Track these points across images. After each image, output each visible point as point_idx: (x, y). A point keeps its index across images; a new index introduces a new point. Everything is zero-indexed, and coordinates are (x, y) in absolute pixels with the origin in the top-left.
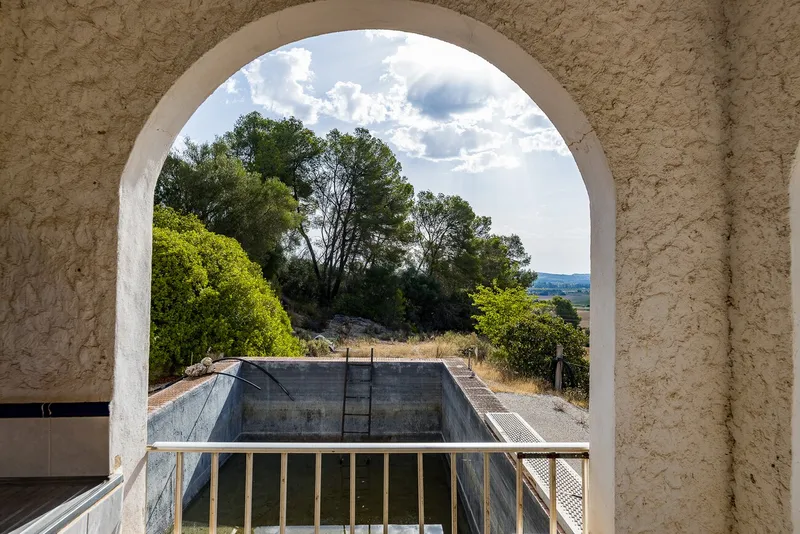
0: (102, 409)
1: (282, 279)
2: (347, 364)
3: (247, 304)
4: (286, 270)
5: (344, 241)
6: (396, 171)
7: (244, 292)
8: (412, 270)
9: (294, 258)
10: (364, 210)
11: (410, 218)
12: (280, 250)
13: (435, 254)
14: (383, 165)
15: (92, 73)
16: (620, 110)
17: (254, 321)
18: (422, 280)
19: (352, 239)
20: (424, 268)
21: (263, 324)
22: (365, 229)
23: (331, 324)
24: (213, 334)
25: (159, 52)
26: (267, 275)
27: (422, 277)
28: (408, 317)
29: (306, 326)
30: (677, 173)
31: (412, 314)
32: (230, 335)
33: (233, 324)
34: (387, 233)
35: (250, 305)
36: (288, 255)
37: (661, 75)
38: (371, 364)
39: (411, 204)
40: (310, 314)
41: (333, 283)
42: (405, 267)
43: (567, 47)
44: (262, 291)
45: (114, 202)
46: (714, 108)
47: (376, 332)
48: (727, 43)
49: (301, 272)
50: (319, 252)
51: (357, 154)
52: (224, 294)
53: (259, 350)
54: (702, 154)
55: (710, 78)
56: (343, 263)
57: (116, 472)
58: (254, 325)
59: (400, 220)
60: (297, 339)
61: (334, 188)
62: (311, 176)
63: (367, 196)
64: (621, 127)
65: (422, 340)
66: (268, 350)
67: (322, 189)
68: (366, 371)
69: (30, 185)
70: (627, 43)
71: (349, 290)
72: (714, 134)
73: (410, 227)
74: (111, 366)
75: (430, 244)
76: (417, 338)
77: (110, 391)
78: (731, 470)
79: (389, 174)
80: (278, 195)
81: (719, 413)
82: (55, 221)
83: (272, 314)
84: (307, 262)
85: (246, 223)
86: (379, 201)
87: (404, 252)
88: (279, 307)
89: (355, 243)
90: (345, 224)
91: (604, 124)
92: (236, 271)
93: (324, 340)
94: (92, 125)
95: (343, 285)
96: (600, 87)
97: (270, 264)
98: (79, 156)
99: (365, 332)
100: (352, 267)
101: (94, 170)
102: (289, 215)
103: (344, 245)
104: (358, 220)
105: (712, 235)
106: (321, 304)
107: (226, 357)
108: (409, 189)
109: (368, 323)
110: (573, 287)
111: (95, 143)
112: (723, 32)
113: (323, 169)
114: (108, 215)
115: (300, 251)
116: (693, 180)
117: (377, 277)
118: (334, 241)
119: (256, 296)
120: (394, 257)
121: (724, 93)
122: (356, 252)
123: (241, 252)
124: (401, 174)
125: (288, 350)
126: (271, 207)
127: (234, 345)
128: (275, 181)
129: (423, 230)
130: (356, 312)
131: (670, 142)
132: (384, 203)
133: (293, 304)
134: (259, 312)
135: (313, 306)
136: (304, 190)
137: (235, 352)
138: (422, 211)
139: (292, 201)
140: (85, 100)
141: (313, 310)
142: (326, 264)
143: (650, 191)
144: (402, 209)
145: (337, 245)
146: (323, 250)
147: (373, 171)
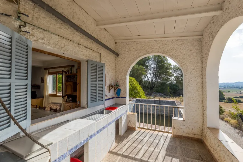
0: (126, 98)
1: (143, 85)
2: (155, 100)
3: (137, 89)
4: (143, 83)
5: (155, 77)
6: (167, 61)
7: (136, 87)
8: (172, 83)
9: (145, 81)
10: (160, 70)
11: (171, 71)
12: (142, 79)
13: (178, 79)
14: (164, 59)
15: (124, 65)
16: (185, 63)
17: (138, 92)
18: (174, 85)
19: (157, 76)
20: (175, 82)
21: (140, 93)
22: (160, 74)
23: (153, 94)
24: (131, 94)
25: (130, 62)
26: (140, 84)
27: (174, 84)
28: (170, 93)
29: (147, 94)
30: (194, 70)
31: (172, 93)
32: (134, 95)
33: (135, 93)
34: (165, 75)
35: (137, 90)
36: (144, 80)
37: (191, 58)
38: (159, 101)
39: (171, 68)
40: (148, 92)
41: (153, 86)
42: (170, 82)
43: (177, 56)
44: (139, 87)
45: (126, 78)
46: (200, 62)
47: (163, 96)
48: (202, 52)
49: (146, 84)
50: (150, 79)
51: (158, 58)
52: (133, 87)
53: (139, 97)
54: (198, 68)
55: (199, 57)
56: (155, 81)
57: (127, 104)
58: (138, 93)
59: (168, 72)
60: (146, 96)
61: (153, 66)
62: (148, 64)
63: (160, 67)
64: (185, 65)
65: (174, 98)
66: (141, 97)
67: (150, 66)
68: (158, 102)
69: (118, 76)
70: (186, 54)
71: (157, 87)
72: (200, 65)
73: (171, 73)
74: (126, 93)
75: (176, 77)
76: (172, 97)
77: (126, 96)
78: (203, 110)
79: (165, 62)
80: (141, 69)
81: (201, 102)
82: (121, 80)
83: (141, 91)
84: (147, 81)
85: (136, 75)
86: (163, 68)
87: (170, 79)
88: (142, 90)
89: (158, 77)
90: (155, 74)
91: (182, 65)
92: (135, 84)
93: (151, 97)
94: (124, 70)
95: (155, 86)
96: (182, 61)
97: (140, 82)
98: (123, 73)
99: (160, 96)
100: (157, 82)
101: (124, 75)
102: (144, 72)
103: (155, 78)
104: (158, 72)
105: (200, 79)
106: (151, 90)
107: (134, 98)
108: (170, 65)
109: (161, 94)
110: (223, 86)
111: (124, 72)
112: (201, 51)
113: (150, 62)
114: (126, 79)
115: (146, 79)
116: (196, 71)
117: (163, 84)
118: (153, 77)
119: (138, 88)
120: (167, 80)
121: (201, 59)
122: (158, 79)
123: (135, 80)
124: (168, 61)
125: (144, 97)
126: (140, 71)
127: (135, 96)
128: (141, 66)
129: (174, 73)
130: (158, 92)
131: (193, 66)
132: (164, 68)
133: (145, 90)
134: (139, 91)
135: (149, 90)
136: (147, 67)
137: (135, 97)
138: (174, 69)
139: (144, 70)
140: (123, 68)
141: (149, 91)
142: (151, 82)
143: (189, 73)
144: (169, 69)
145: (154, 77)
146: (151, 79)
147: (162, 61)
